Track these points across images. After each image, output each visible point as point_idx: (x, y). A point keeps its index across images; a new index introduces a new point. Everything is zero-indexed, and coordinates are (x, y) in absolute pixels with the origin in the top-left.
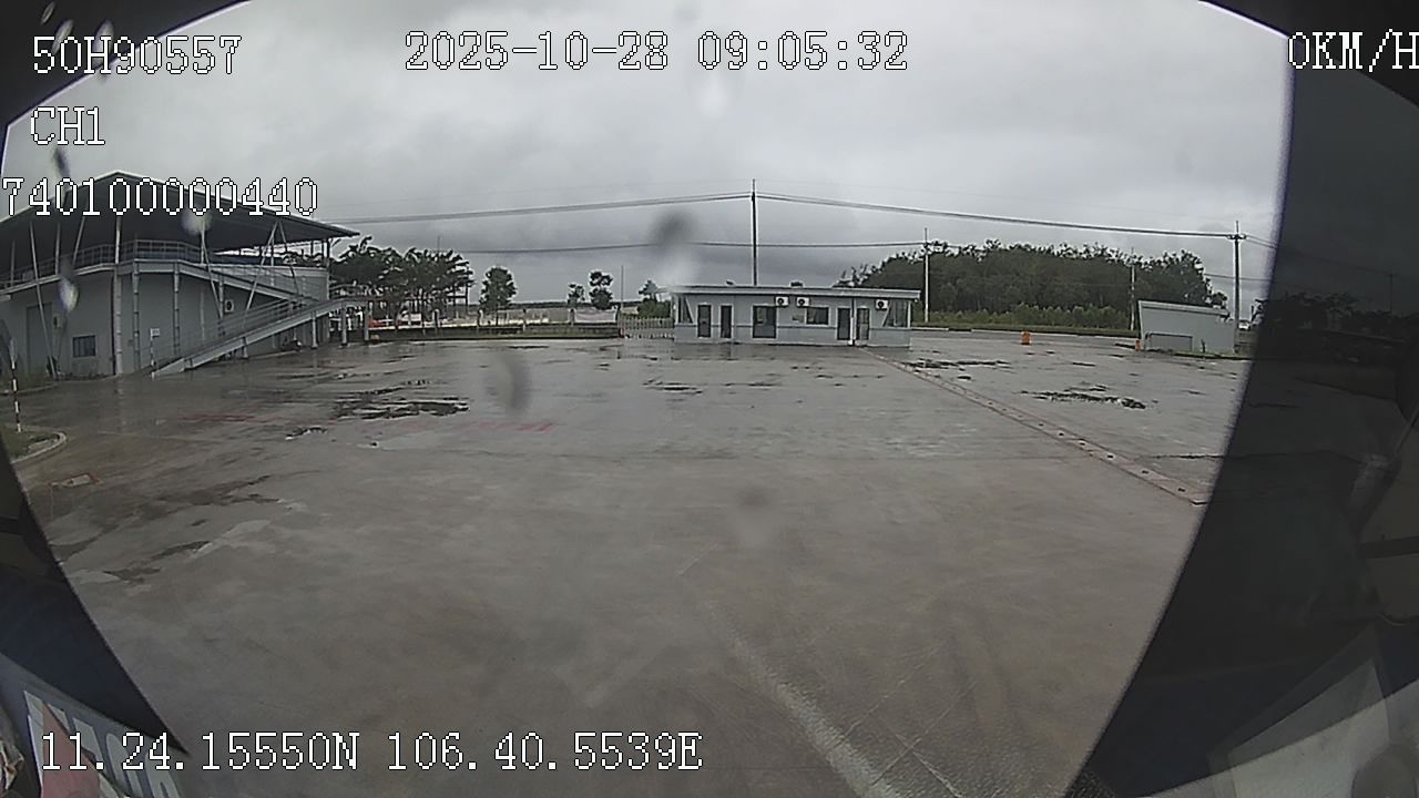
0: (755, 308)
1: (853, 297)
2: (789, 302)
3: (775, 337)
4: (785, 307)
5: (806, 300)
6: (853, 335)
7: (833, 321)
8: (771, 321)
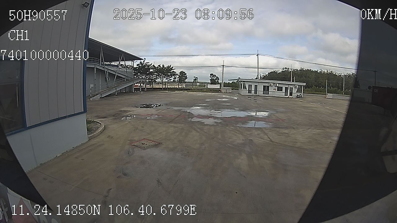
0: (264, 86)
1: (289, 84)
2: (273, 85)
3: (269, 94)
4: (272, 86)
5: (277, 84)
6: (289, 94)
7: (284, 90)
8: (268, 90)
